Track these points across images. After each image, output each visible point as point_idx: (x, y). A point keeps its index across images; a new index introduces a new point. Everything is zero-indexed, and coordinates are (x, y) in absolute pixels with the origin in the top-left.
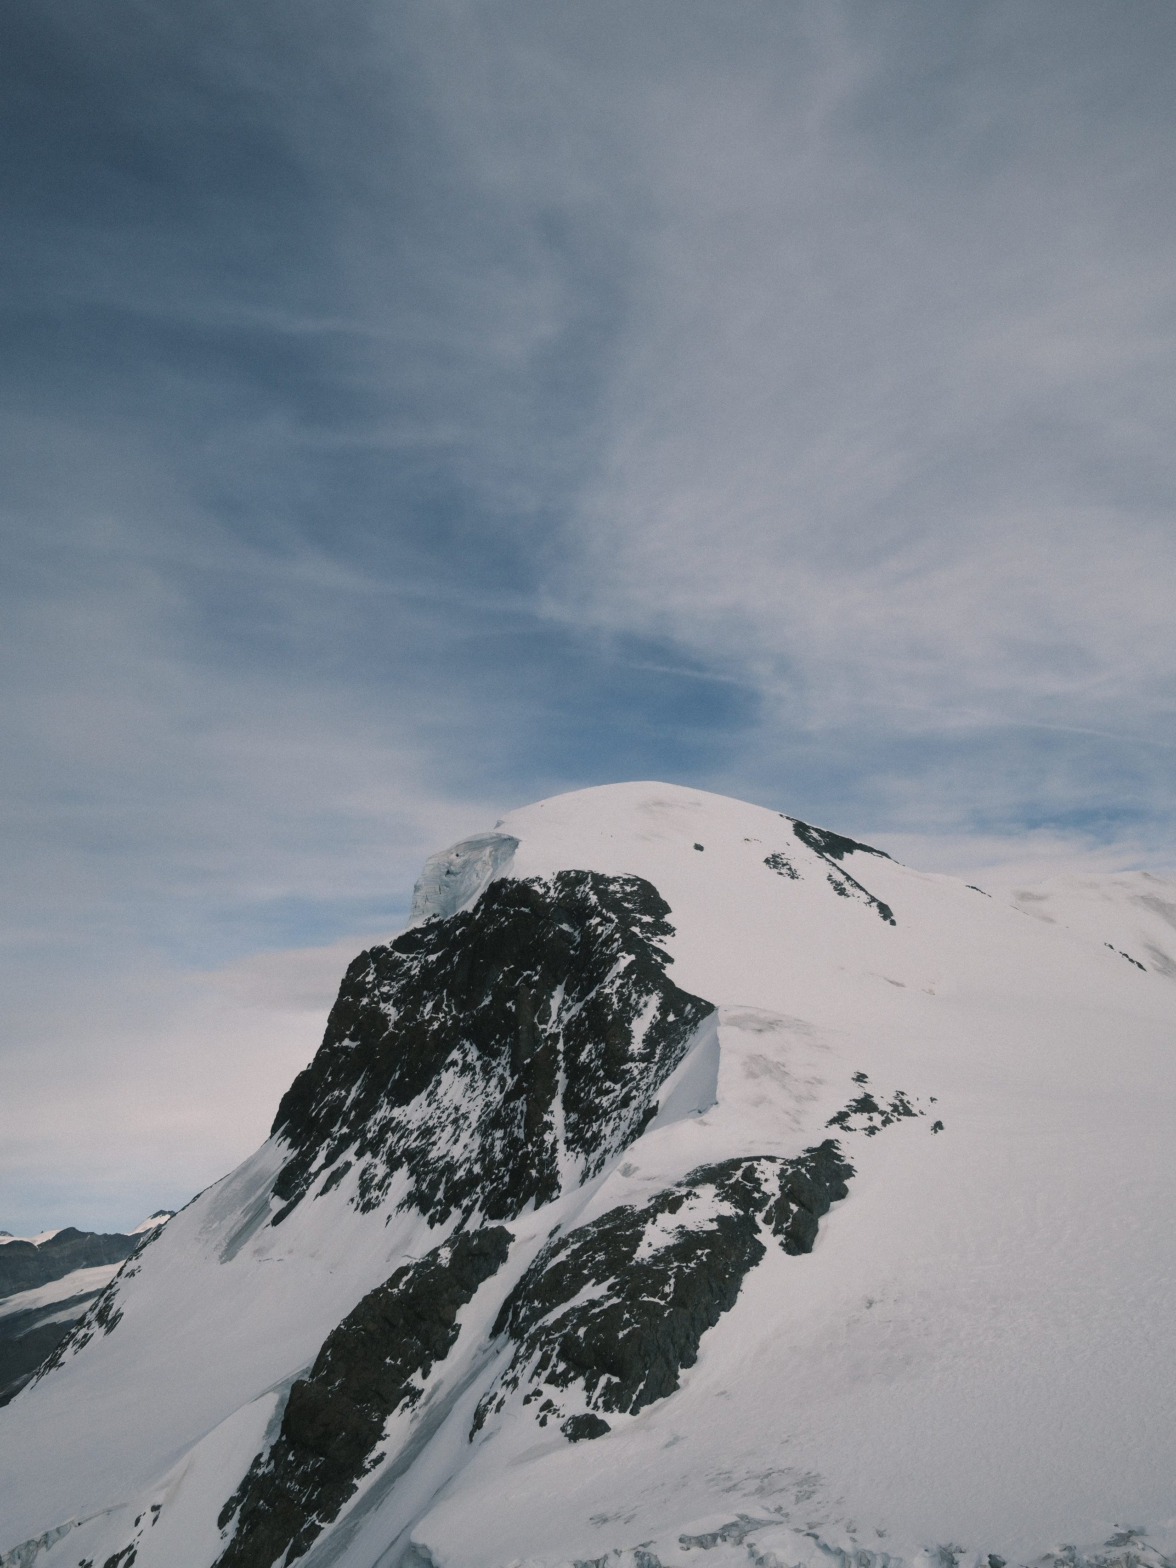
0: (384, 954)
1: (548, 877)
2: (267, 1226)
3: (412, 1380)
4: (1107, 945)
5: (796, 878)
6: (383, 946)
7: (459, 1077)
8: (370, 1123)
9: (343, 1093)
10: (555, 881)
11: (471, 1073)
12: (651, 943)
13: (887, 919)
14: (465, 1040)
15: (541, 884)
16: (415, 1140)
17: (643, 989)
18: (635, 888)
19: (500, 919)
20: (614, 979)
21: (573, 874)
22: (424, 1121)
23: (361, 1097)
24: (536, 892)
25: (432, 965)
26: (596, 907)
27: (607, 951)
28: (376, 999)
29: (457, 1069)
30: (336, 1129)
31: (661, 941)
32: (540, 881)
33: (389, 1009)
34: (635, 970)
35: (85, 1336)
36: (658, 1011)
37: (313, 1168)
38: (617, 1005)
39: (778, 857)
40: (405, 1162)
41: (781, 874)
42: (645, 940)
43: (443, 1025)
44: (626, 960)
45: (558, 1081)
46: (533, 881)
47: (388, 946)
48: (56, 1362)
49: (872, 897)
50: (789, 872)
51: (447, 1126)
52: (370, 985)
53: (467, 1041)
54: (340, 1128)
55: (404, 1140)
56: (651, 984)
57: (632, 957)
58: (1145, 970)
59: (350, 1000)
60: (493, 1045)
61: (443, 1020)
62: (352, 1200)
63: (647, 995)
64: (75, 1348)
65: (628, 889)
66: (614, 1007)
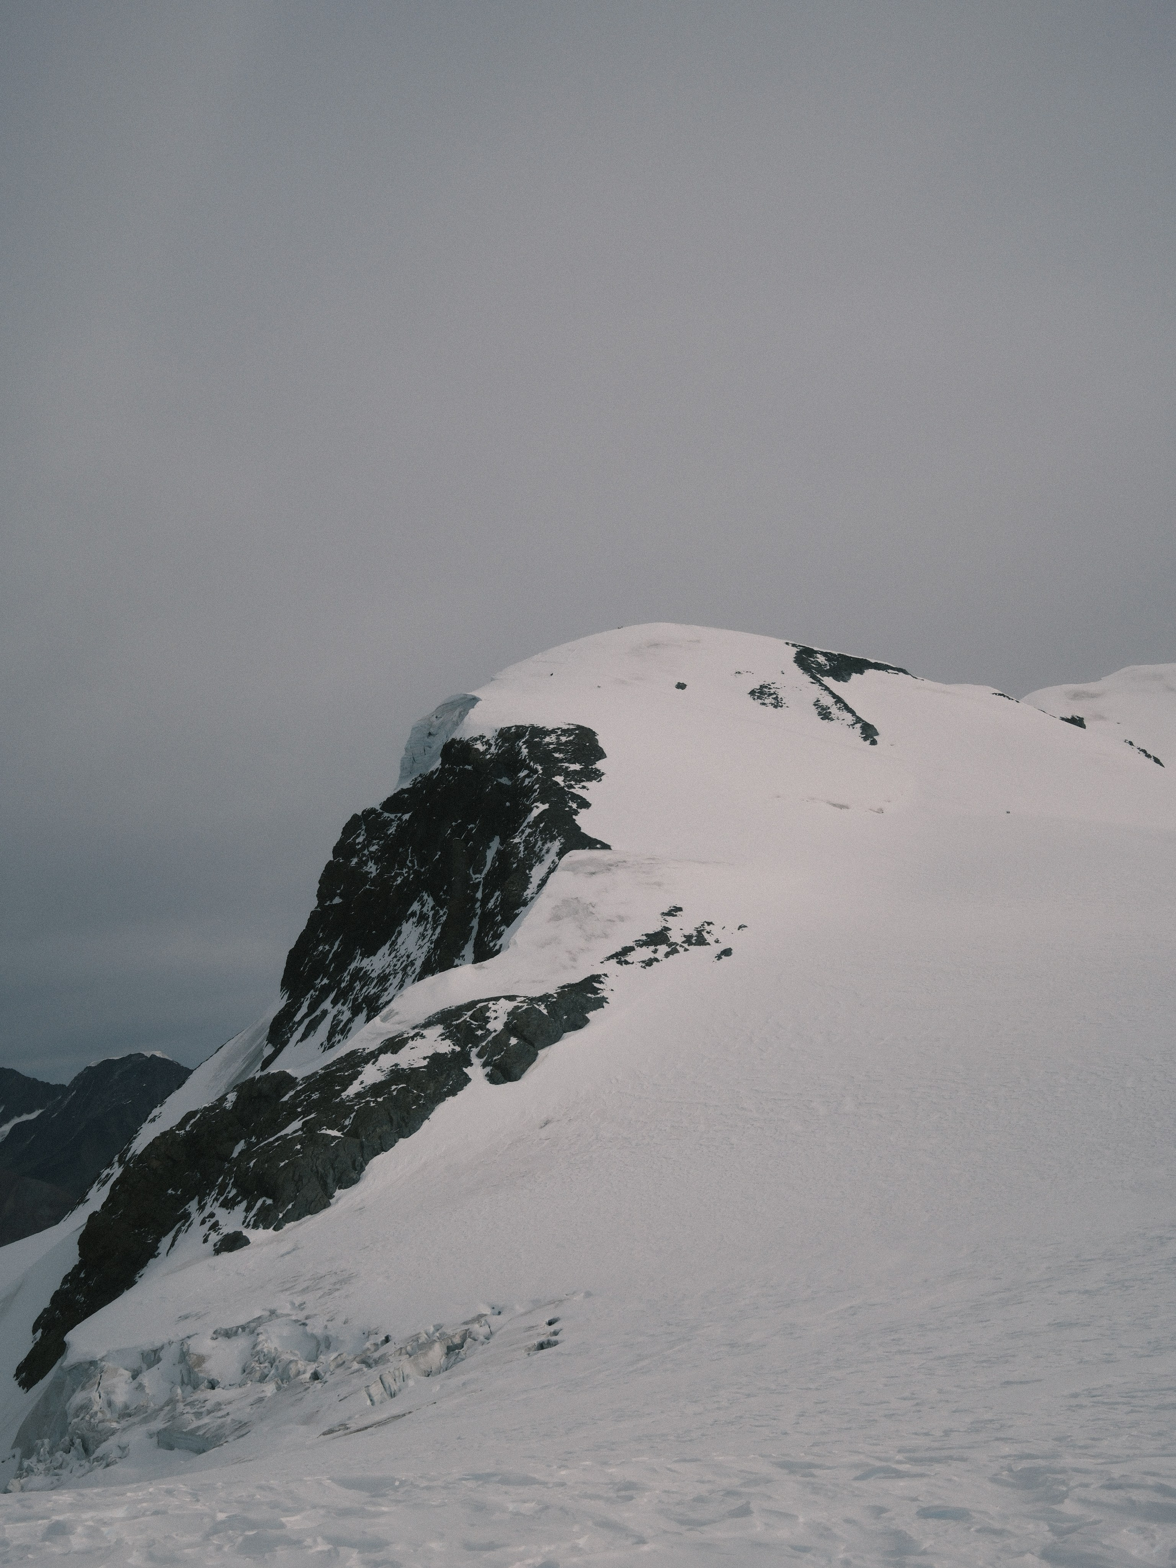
0: (374, 815)
1: (490, 735)
2: (257, 1072)
3: (189, 1207)
4: (1127, 741)
5: (780, 706)
6: (373, 808)
7: (416, 927)
8: (345, 974)
9: (327, 947)
10: (496, 737)
11: (425, 923)
12: (572, 790)
13: (868, 740)
14: (424, 892)
15: (484, 742)
16: (374, 988)
17: (548, 836)
18: (571, 738)
19: (449, 778)
20: (524, 829)
21: (513, 730)
22: (383, 969)
23: (339, 950)
24: (477, 749)
25: (405, 824)
26: (525, 760)
27: (527, 802)
28: (364, 859)
29: (415, 919)
30: (319, 981)
31: (584, 787)
32: (483, 739)
33: (371, 867)
34: (544, 819)
35: (108, 1174)
36: (557, 856)
37: (297, 1018)
38: (522, 853)
39: (766, 687)
40: (364, 1008)
41: (764, 704)
42: (565, 788)
43: (406, 880)
44: (540, 808)
45: (473, 927)
46: (476, 740)
47: (378, 808)
48: (84, 1199)
49: (858, 717)
50: (773, 701)
51: (398, 973)
52: (360, 846)
53: (426, 893)
54: (322, 980)
55: (366, 987)
56: (556, 830)
57: (546, 806)
58: (1161, 765)
59: (341, 861)
60: (442, 895)
61: (406, 875)
62: (322, 1045)
63: (551, 842)
64: (99, 1186)
65: (564, 739)
66: (520, 855)
